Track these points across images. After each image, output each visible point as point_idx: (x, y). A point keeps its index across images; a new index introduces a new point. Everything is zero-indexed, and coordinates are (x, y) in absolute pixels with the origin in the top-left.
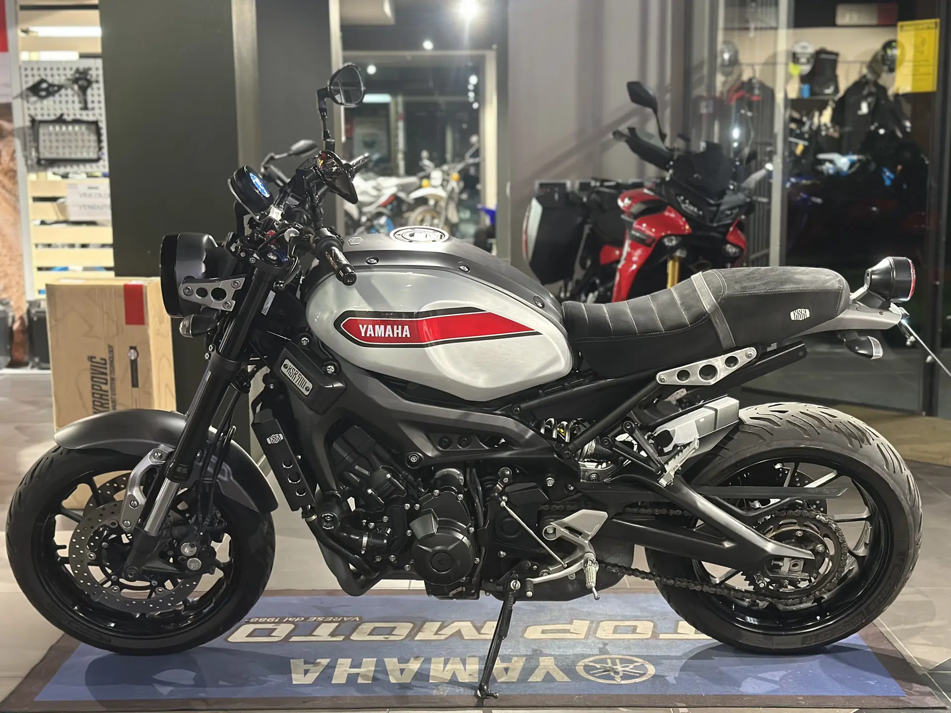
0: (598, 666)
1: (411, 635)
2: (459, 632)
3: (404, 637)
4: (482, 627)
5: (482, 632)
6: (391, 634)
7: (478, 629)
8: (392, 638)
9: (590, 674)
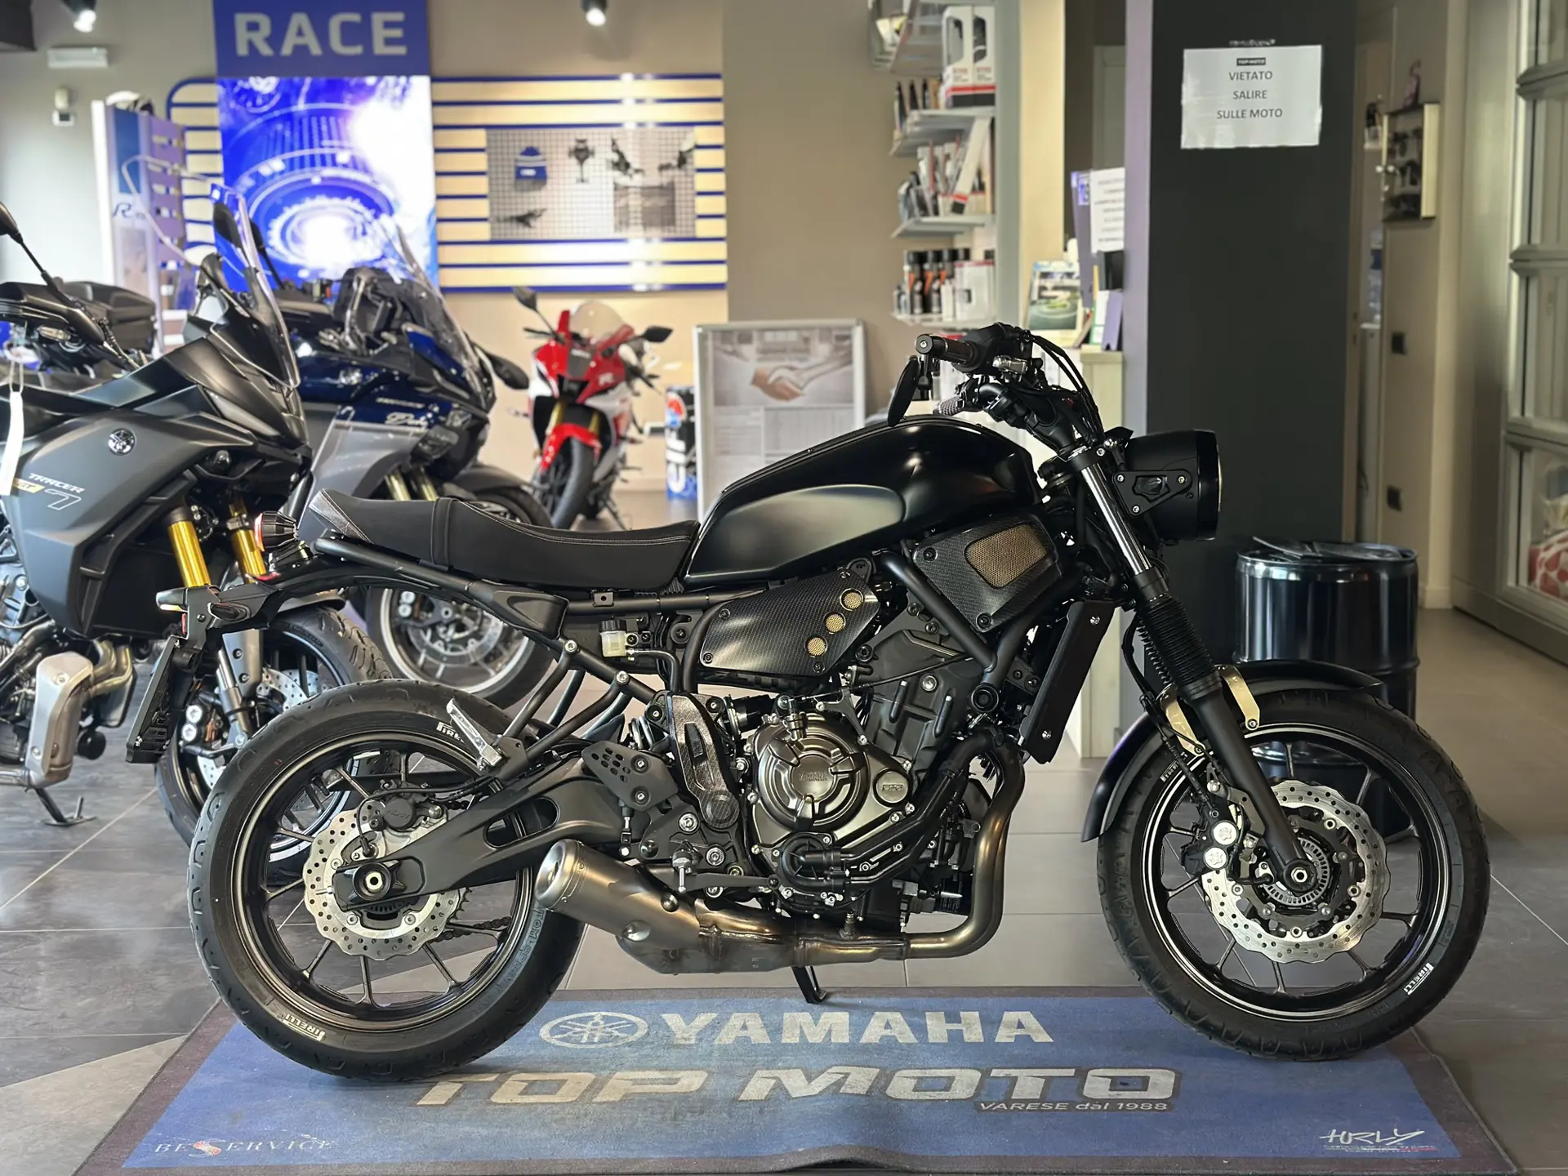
0: (616, 1033)
1: (886, 1077)
2: (810, 1079)
3: (898, 1074)
4: (773, 1089)
5: (773, 1081)
6: (920, 1078)
7: (779, 1086)
8: (918, 1073)
9: (629, 1022)
